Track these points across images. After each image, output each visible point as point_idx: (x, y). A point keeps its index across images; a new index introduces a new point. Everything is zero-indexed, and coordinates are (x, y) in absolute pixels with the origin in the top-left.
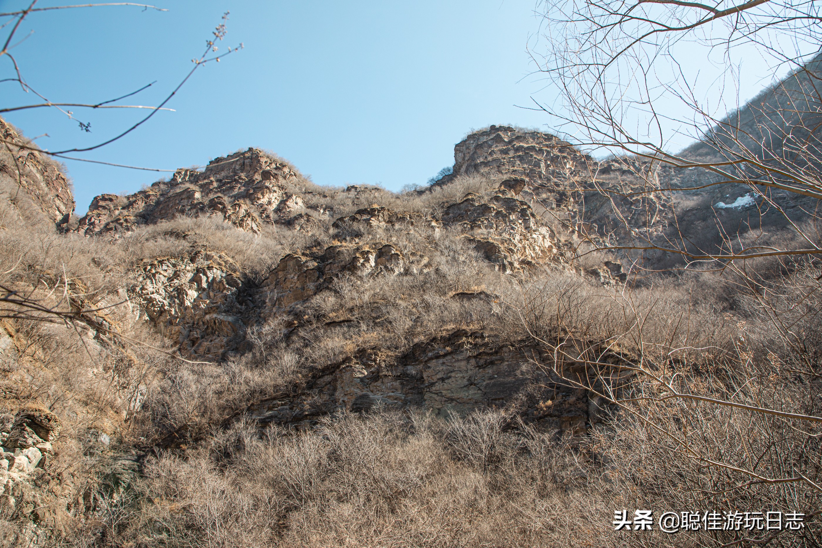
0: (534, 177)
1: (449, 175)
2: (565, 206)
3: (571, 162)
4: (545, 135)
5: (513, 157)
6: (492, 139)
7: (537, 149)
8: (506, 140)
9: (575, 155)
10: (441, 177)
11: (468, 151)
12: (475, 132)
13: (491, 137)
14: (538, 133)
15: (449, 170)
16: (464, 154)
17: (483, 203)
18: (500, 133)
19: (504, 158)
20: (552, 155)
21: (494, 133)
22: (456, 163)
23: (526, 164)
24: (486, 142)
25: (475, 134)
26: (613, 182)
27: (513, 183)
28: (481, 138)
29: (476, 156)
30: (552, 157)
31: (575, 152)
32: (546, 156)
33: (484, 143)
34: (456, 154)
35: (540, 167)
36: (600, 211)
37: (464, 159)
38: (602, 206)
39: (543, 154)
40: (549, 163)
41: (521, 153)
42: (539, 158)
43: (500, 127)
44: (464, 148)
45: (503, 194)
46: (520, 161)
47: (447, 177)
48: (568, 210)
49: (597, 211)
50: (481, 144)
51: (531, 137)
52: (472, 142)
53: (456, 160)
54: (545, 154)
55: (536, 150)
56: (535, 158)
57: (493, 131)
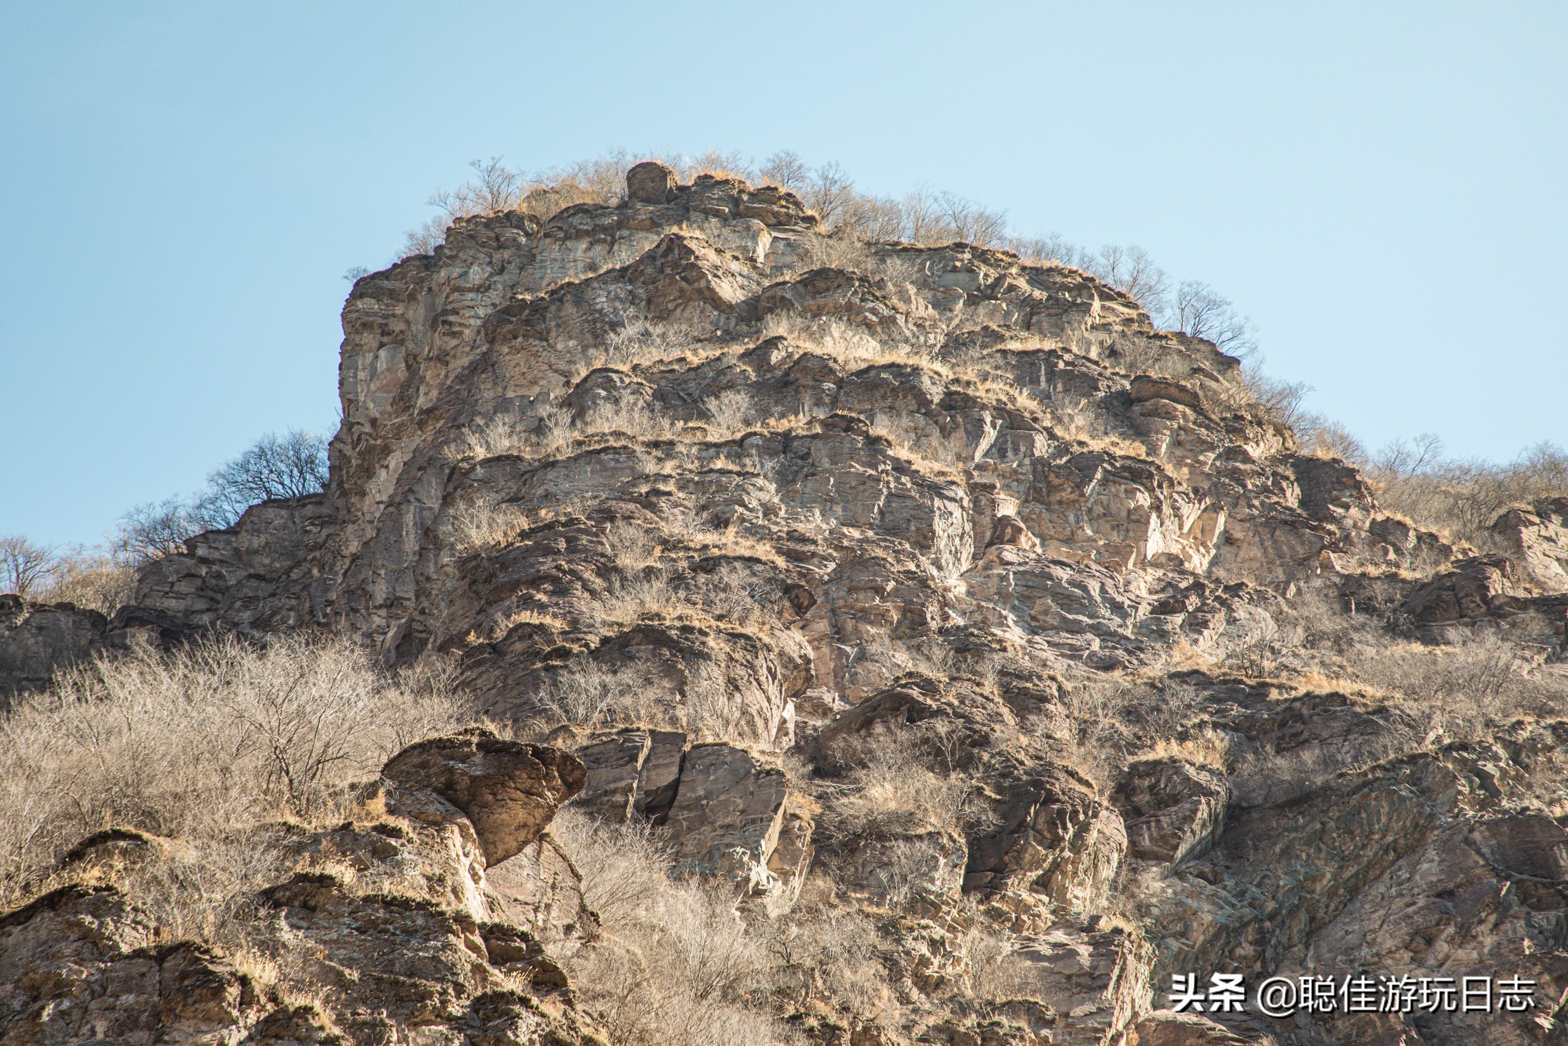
0: (864, 615)
1: (303, 500)
2: (1042, 885)
3: (1191, 512)
4: (1037, 275)
5: (737, 448)
6: (622, 274)
7: (936, 394)
8: (729, 291)
9: (1235, 453)
10: (232, 510)
11: (440, 341)
12: (515, 201)
13: (625, 256)
14: (982, 255)
15: (305, 465)
16: (412, 362)
17: (177, 932)
18: (692, 235)
19: (665, 448)
20: (1041, 446)
21: (654, 225)
22: (348, 424)
23: (827, 503)
24: (577, 292)
25: (511, 219)
26: (1463, 705)
27: (478, 766)
28: (553, 250)
29: (487, 393)
30: (1040, 465)
31: (1235, 425)
32: (999, 450)
33: (558, 295)
34: (349, 351)
35: (925, 541)
36: (1337, 931)
37: (403, 400)
38: (1354, 891)
39: (976, 432)
40: (1008, 507)
41: (797, 423)
42: (923, 466)
43: (705, 182)
44: (418, 313)
45: (360, 866)
46: (784, 480)
47: (277, 517)
48: (1063, 918)
49: (1314, 929)
50: (538, 308)
51: (923, 285)
52: (477, 274)
53: (349, 402)
54: (990, 435)
55: (922, 400)
56: (901, 468)
57: (644, 211)
